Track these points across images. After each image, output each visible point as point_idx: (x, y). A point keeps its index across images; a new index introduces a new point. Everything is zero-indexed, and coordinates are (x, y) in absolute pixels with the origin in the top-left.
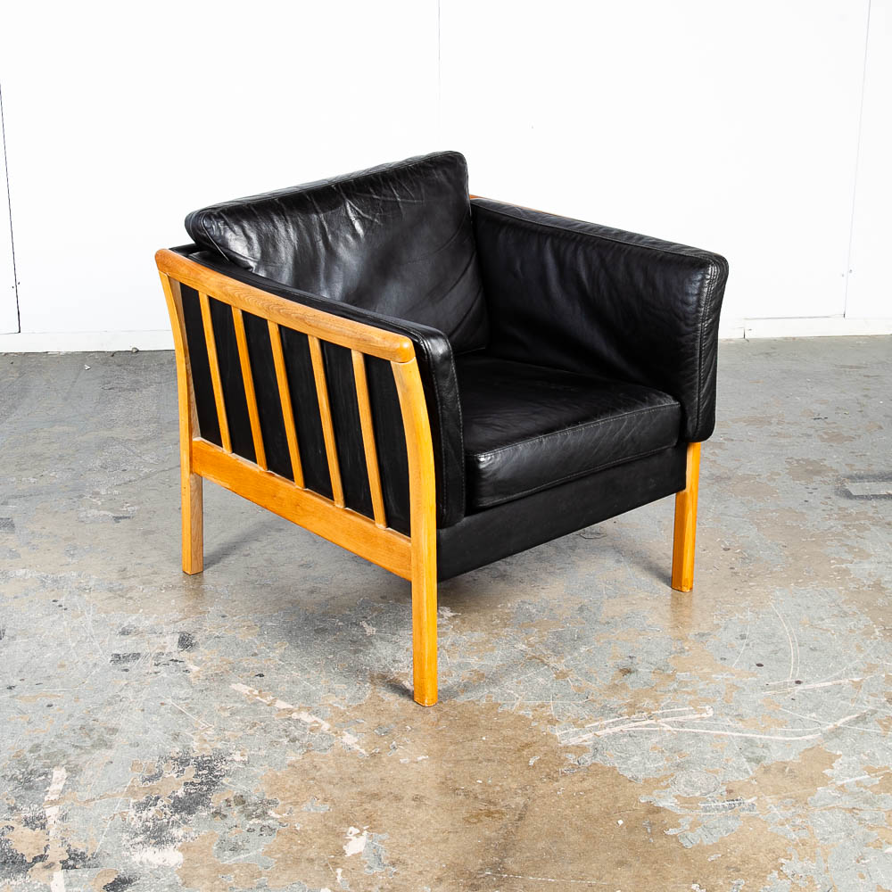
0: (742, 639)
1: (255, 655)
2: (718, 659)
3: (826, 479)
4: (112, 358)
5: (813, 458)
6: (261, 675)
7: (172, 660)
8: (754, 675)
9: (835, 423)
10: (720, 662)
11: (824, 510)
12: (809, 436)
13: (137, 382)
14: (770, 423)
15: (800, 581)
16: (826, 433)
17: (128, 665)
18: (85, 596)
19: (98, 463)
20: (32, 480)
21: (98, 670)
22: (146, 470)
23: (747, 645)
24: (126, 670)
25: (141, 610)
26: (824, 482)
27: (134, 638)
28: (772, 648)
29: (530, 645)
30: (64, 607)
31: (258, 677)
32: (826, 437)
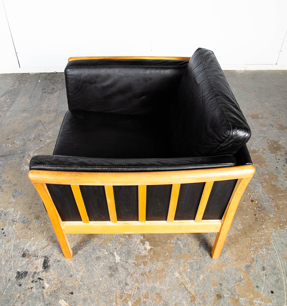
0: (264, 270)
1: (71, 276)
2: (255, 286)
3: (282, 153)
4: (48, 76)
5: (276, 140)
6: (72, 293)
7: (39, 278)
8: (271, 301)
9: (280, 118)
10: (256, 289)
11: (284, 174)
12: (273, 126)
13: (53, 89)
14: (259, 118)
15: (281, 225)
16: (278, 124)
17: (22, 281)
18: (14, 226)
19: (33, 136)
20: (10, 145)
21: (10, 284)
22: (48, 141)
23: (266, 275)
24: (20, 285)
25: (33, 238)
26: (281, 155)
27: (27, 260)
28: (275, 278)
29: (181, 274)
30: (5, 234)
31: (71, 294)
32: (278, 127)
